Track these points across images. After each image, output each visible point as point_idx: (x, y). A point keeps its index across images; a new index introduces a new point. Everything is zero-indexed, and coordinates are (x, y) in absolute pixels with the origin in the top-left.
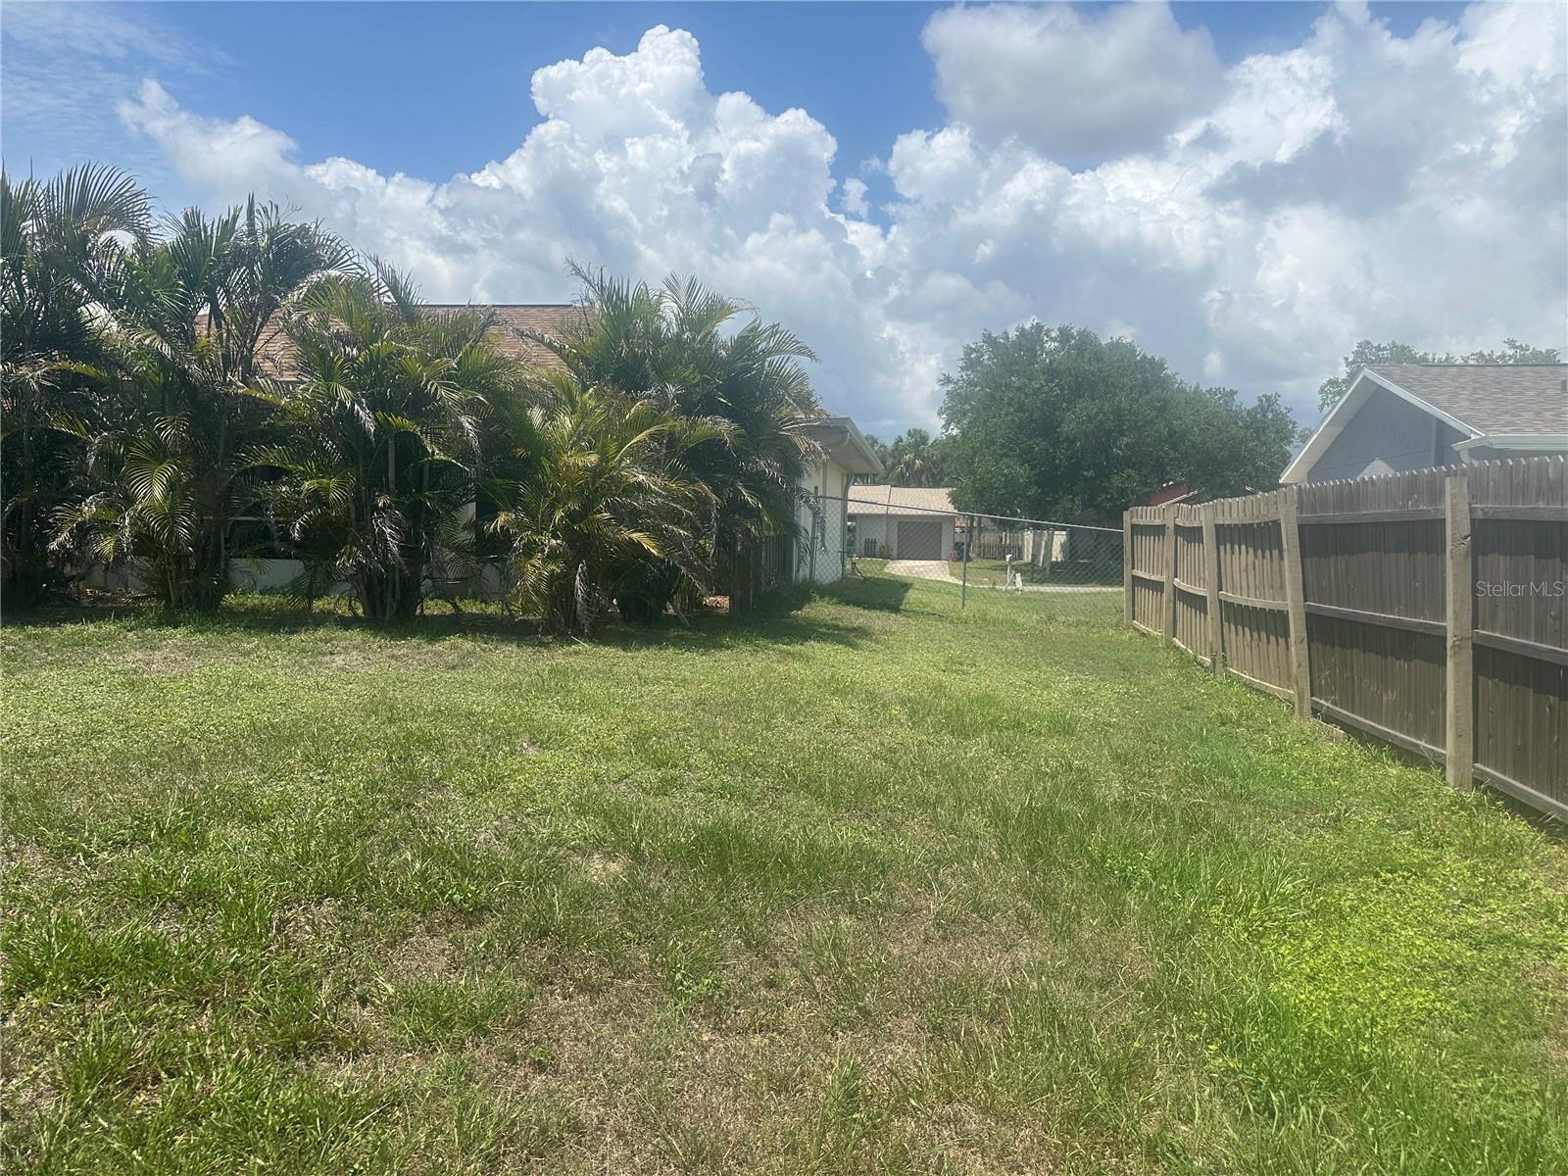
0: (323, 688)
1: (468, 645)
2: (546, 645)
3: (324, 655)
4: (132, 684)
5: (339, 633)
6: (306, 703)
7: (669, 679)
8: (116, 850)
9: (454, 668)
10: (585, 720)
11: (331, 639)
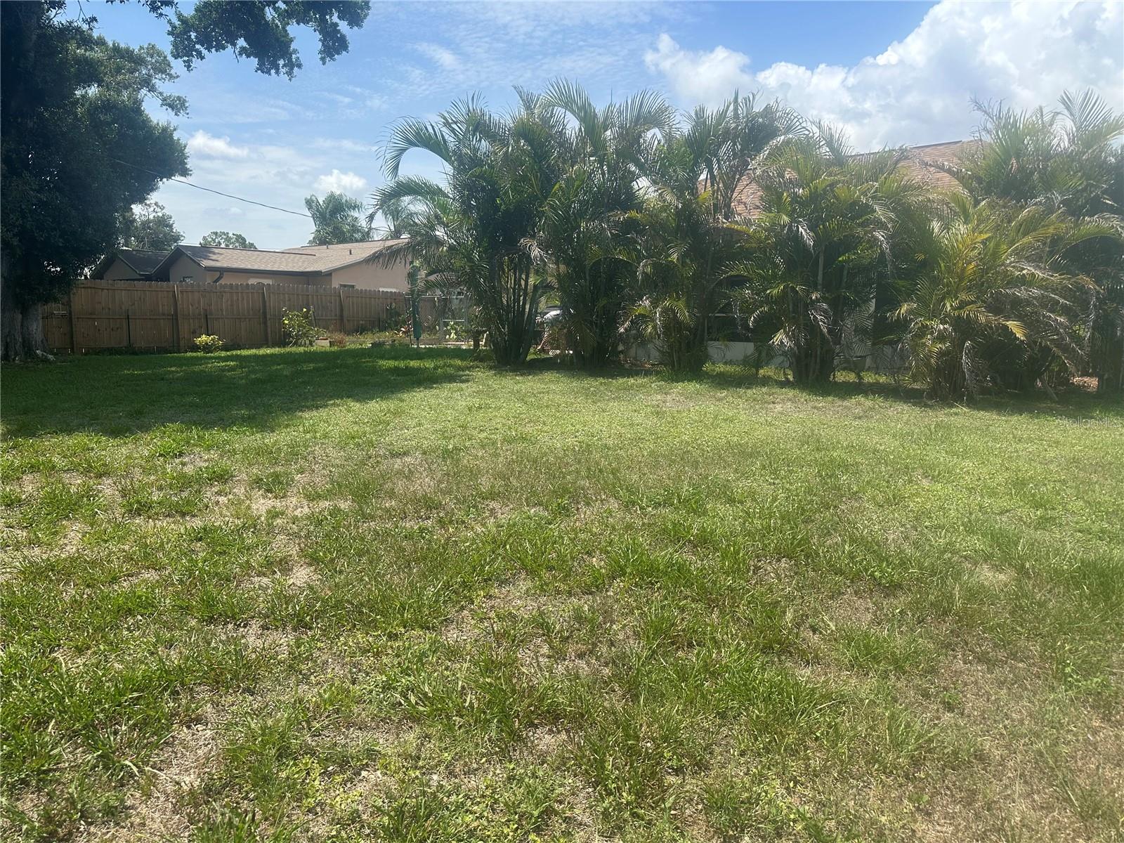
0: (770, 425)
1: (869, 403)
2: (931, 407)
3: (769, 403)
4: (657, 413)
5: (778, 390)
6: (760, 433)
7: (1042, 440)
8: (656, 508)
9: (860, 418)
10: (968, 465)
11: (773, 393)
